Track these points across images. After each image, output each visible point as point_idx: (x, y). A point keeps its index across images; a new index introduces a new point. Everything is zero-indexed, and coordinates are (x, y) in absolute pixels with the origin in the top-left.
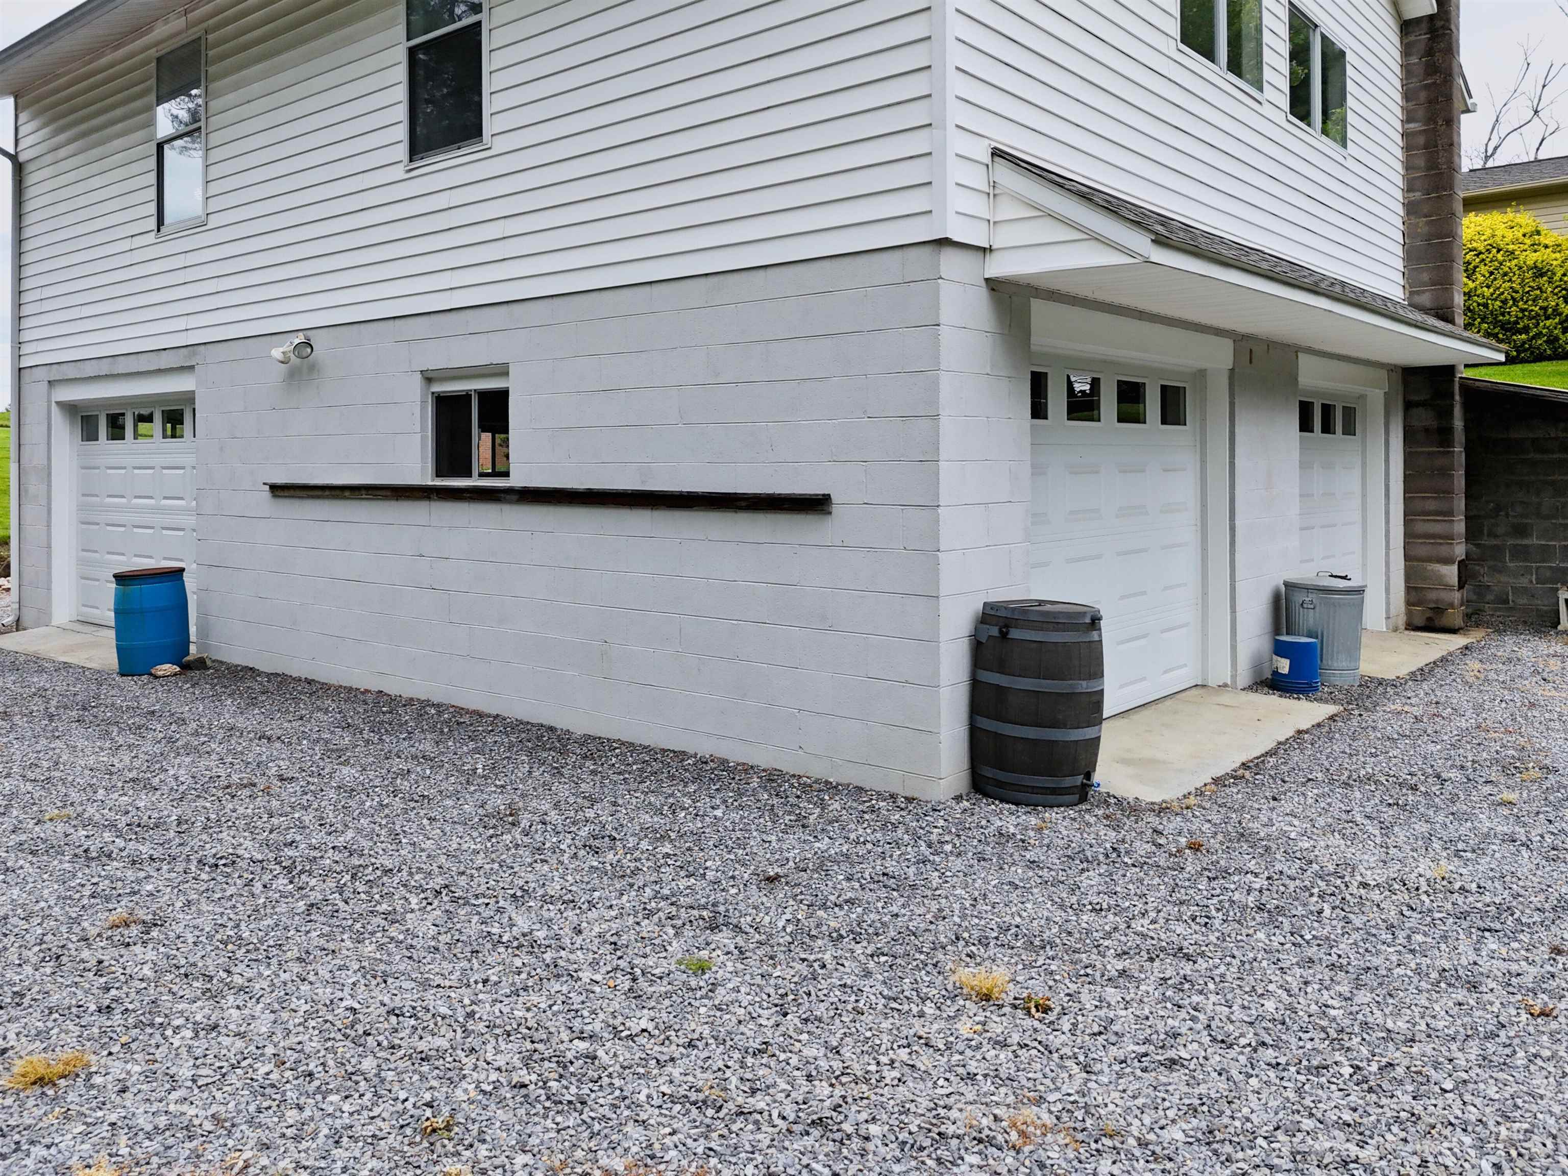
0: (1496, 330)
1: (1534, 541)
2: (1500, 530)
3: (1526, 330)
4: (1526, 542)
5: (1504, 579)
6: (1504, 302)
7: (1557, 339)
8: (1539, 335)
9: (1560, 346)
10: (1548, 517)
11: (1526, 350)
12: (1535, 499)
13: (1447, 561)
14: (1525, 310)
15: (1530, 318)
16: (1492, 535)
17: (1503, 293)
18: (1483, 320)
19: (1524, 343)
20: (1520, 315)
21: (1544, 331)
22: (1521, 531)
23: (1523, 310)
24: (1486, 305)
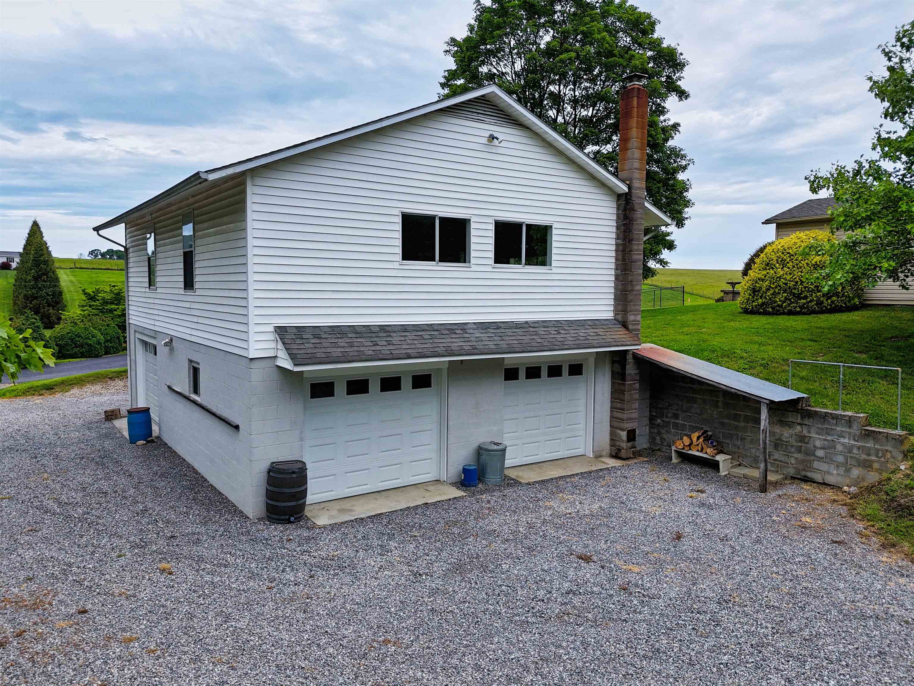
0: (791, 297)
1: (680, 421)
2: (670, 415)
3: (806, 297)
4: (677, 421)
5: (670, 436)
6: (797, 282)
7: (822, 302)
8: (811, 301)
9: (824, 306)
10: (685, 412)
11: (805, 308)
12: (681, 403)
13: (622, 430)
14: (807, 287)
15: (808, 291)
16: (667, 417)
17: (796, 278)
18: (785, 291)
19: (805, 304)
20: (804, 289)
21: (815, 299)
22: (676, 416)
23: (805, 287)
24: (786, 284)
